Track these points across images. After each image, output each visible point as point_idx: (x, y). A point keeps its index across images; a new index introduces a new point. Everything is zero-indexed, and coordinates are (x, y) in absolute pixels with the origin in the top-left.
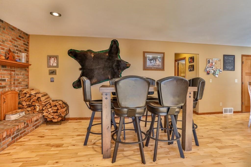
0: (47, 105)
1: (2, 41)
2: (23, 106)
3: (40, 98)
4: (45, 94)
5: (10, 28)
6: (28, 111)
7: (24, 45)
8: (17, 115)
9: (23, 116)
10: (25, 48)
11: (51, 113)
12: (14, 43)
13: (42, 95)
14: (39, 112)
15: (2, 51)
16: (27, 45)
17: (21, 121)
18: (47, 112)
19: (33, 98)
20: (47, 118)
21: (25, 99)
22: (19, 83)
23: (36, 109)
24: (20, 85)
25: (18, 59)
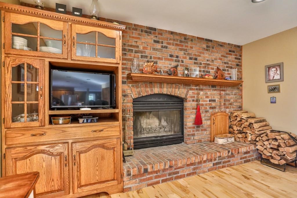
0: (262, 136)
1: (211, 61)
2: (234, 130)
3: (252, 124)
4: (261, 120)
5: (219, 45)
6: (239, 138)
7: (236, 60)
8: (225, 140)
9: (231, 142)
10: (237, 63)
11: (267, 149)
12: (224, 59)
13: (255, 121)
14: (251, 142)
15: (211, 71)
16: (239, 59)
17: (226, 148)
18: (261, 145)
19: (244, 123)
20: (262, 153)
21: (236, 123)
22: (231, 104)
23: (248, 138)
24: (231, 106)
25: (228, 77)
